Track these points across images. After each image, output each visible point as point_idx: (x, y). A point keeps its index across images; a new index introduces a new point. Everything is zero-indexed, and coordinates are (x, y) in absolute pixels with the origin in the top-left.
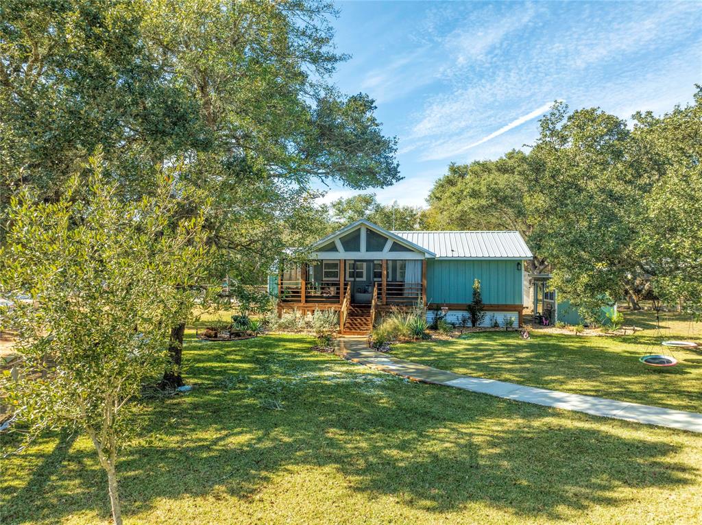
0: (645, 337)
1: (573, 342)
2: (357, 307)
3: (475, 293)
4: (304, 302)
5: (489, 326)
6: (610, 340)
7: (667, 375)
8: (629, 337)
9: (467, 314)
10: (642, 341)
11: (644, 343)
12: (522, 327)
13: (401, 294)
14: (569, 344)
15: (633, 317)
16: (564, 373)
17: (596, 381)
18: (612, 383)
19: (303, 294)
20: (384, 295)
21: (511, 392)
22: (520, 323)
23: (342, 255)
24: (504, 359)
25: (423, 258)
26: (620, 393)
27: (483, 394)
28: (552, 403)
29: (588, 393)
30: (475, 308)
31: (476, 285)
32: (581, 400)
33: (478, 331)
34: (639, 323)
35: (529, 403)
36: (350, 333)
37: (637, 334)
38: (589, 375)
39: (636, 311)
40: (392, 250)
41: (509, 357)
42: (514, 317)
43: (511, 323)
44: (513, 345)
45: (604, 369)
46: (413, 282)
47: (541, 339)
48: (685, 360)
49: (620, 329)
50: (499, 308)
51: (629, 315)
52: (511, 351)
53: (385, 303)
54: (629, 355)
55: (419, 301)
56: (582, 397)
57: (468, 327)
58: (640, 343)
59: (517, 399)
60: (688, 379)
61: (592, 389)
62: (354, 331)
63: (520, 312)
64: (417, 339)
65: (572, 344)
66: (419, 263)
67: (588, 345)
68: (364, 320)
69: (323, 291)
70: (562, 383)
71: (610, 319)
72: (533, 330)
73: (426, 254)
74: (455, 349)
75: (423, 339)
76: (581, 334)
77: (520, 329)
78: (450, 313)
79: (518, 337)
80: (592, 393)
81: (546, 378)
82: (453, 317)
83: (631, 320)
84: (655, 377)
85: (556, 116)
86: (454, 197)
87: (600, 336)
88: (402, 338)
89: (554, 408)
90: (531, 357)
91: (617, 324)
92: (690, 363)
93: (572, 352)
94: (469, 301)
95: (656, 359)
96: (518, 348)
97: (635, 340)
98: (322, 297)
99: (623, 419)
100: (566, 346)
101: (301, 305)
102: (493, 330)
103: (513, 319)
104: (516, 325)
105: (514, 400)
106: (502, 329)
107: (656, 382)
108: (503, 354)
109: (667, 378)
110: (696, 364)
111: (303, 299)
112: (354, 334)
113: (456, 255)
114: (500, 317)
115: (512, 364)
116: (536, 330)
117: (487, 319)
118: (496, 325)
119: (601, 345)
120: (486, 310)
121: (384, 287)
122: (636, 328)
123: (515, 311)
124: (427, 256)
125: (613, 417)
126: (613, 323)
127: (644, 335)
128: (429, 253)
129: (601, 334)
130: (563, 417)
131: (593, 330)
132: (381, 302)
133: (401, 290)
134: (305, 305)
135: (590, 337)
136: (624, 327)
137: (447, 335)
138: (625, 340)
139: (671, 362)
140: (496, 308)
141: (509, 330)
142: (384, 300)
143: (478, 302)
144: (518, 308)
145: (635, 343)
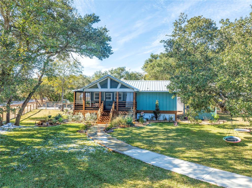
0: (228, 125)
1: (196, 128)
2: (106, 112)
3: (157, 106)
4: (84, 110)
5: (163, 120)
6: (213, 127)
7: (236, 147)
8: (221, 125)
9: (153, 115)
10: (226, 127)
11: (228, 128)
12: (176, 120)
13: (125, 106)
14: (194, 129)
15: (224, 116)
16: (186, 146)
17: (201, 151)
18: (208, 152)
19: (84, 106)
20: (117, 107)
21: (153, 159)
22: (176, 119)
23: (100, 90)
24: (162, 137)
25: (134, 91)
26: (210, 160)
27: (138, 160)
28: (171, 168)
29: (194, 160)
30: (157, 112)
31: (157, 102)
32: (188, 166)
33: (157, 122)
34: (226, 118)
35: (159, 167)
36: (101, 123)
37: (225, 123)
38: (198, 147)
39: (226, 113)
40: (120, 88)
41: (164, 136)
42: (173, 116)
43: (172, 119)
44: (169, 129)
45: (206, 143)
46: (130, 101)
47: (183, 126)
48: (245, 138)
49: (218, 121)
50: (167, 112)
51: (223, 114)
52: (167, 132)
53: (118, 110)
54: (220, 135)
55: (131, 109)
56: (190, 163)
57: (154, 120)
58: (225, 128)
59: (154, 165)
60: (246, 150)
61: (197, 156)
62: (103, 122)
63: (176, 114)
64: (128, 126)
65: (195, 129)
66: (132, 93)
67: (202, 129)
68: (107, 117)
69: (92, 105)
70: (183, 152)
71: (213, 117)
72: (181, 122)
73: (135, 89)
74: (142, 131)
75: (131, 126)
76: (201, 124)
77: (175, 121)
78: (146, 114)
79: (173, 125)
80: (196, 160)
81: (176, 149)
82: (148, 116)
83: (223, 117)
84: (230, 148)
85: (182, 21)
86: (151, 67)
87: (209, 125)
88: (122, 125)
89: (171, 172)
90: (175, 136)
91: (216, 119)
92: (247, 140)
93: (194, 133)
94: (154, 109)
95: (231, 138)
96: (171, 131)
97: (223, 127)
98: (91, 107)
99: (208, 182)
100: (192, 130)
101: (83, 111)
102: (164, 121)
103: (172, 117)
104: (174, 119)
105: (153, 165)
106: (168, 121)
107: (230, 152)
108: (163, 134)
109: (236, 149)
110: (250, 140)
111: (84, 108)
112: (102, 123)
113: (149, 90)
114: (167, 116)
115: (164, 140)
116: (182, 122)
117: (162, 117)
118: (166, 119)
119: (208, 129)
120: (161, 113)
121: (118, 104)
122: (224, 121)
123: (174, 113)
124: (135, 90)
125: (202, 180)
126: (214, 119)
127: (227, 124)
128: (136, 89)
129: (209, 123)
130: (174, 179)
131: (206, 122)
132: (116, 110)
133: (125, 105)
134: (85, 111)
135: (204, 125)
136: (219, 120)
137: (142, 124)
138: (219, 127)
139: (238, 140)
140: (166, 112)
141: (170, 121)
142: (117, 109)
143: (158, 110)
144: (175, 112)
145: (223, 128)
